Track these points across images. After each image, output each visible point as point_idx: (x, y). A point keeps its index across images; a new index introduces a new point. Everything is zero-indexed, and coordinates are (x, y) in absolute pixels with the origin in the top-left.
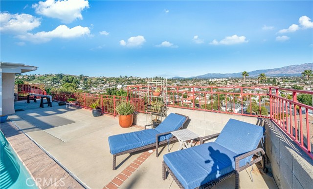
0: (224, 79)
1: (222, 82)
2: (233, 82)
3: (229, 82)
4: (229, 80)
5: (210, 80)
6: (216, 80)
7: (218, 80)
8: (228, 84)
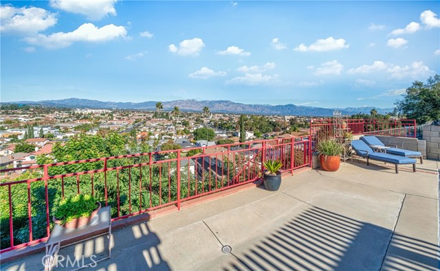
0: (105, 111)
1: (104, 115)
2: (122, 115)
3: (114, 115)
4: (114, 112)
5: (78, 111)
6: (89, 111)
7: (94, 111)
8: (114, 119)
